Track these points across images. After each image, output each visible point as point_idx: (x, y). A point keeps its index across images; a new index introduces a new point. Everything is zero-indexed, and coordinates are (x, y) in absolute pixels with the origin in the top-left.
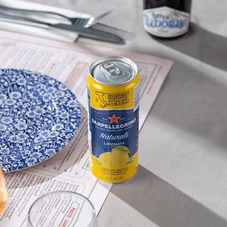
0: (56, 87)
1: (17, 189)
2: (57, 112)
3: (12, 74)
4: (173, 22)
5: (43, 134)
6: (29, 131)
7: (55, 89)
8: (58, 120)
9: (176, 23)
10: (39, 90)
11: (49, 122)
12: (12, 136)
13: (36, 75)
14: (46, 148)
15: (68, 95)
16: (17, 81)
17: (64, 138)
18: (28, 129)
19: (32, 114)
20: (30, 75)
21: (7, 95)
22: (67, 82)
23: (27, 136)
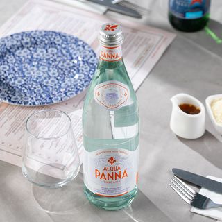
0: (84, 47)
2: (81, 65)
3: (52, 35)
5: (69, 81)
6: (59, 78)
8: (81, 71)
10: (70, 48)
11: (75, 72)
12: (46, 80)
13: (70, 37)
14: (69, 90)
15: (91, 54)
16: (55, 41)
17: (83, 85)
18: (58, 76)
19: (63, 66)
20: (65, 37)
21: (47, 50)
22: (92, 44)
23: (56, 81)
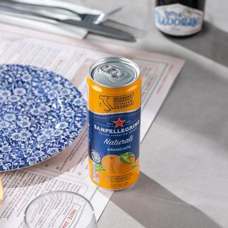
0: (62, 84)
1: (18, 189)
2: (62, 110)
3: (18, 70)
4: (186, 20)
5: (47, 133)
6: (32, 129)
7: (60, 87)
8: (63, 118)
9: (188, 21)
10: (44, 87)
11: (54, 120)
12: (15, 134)
13: (42, 71)
14: (49, 146)
15: (74, 93)
16: (22, 78)
17: (68, 137)
18: (31, 126)
19: (36, 111)
20: (35, 72)
21: (12, 91)
22: (74, 79)
23: (30, 134)
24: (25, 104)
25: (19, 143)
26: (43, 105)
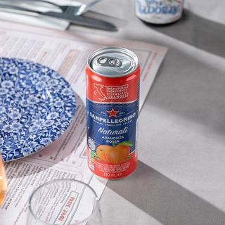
0: (50, 75)
1: (14, 179)
2: (51, 100)
3: (4, 63)
4: (167, 8)
5: (38, 123)
6: (23, 120)
7: (48, 78)
8: (53, 108)
9: (169, 9)
10: (31, 79)
11: (44, 111)
12: (6, 126)
13: (28, 63)
14: (42, 137)
15: (62, 83)
16: (9, 70)
17: (59, 126)
18: (22, 118)
19: (25, 103)
20: (22, 64)
22: (60, 70)
23: (21, 126)
24: (13, 96)
25: (12, 135)
26: (31, 97)
